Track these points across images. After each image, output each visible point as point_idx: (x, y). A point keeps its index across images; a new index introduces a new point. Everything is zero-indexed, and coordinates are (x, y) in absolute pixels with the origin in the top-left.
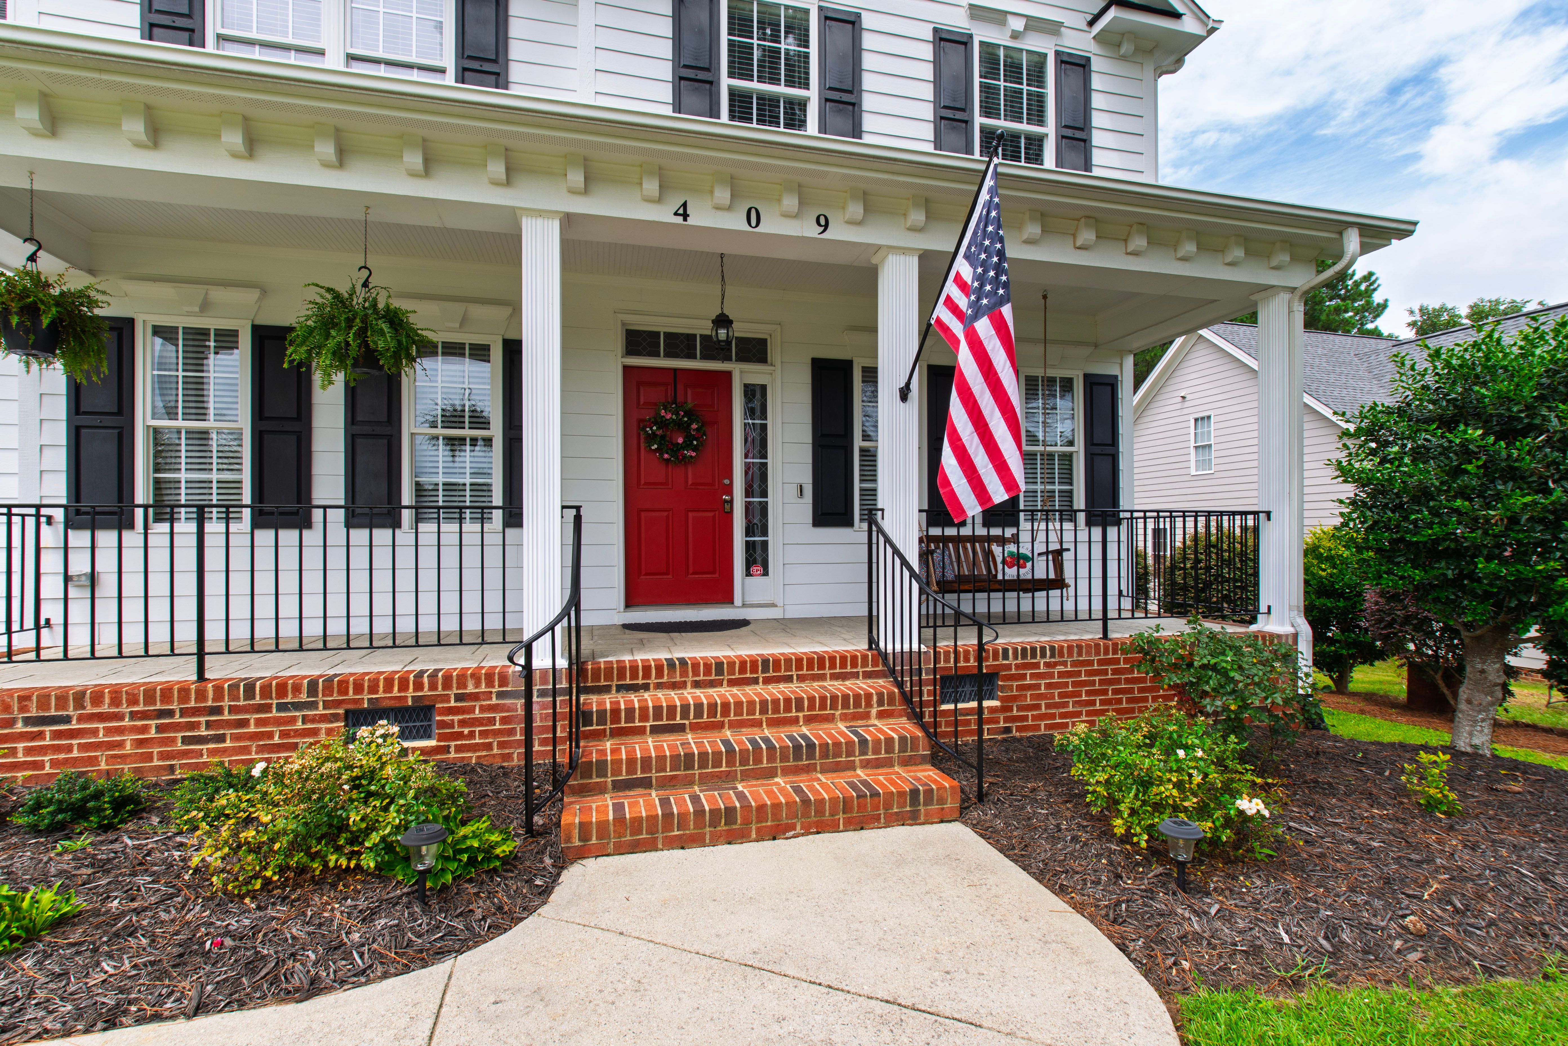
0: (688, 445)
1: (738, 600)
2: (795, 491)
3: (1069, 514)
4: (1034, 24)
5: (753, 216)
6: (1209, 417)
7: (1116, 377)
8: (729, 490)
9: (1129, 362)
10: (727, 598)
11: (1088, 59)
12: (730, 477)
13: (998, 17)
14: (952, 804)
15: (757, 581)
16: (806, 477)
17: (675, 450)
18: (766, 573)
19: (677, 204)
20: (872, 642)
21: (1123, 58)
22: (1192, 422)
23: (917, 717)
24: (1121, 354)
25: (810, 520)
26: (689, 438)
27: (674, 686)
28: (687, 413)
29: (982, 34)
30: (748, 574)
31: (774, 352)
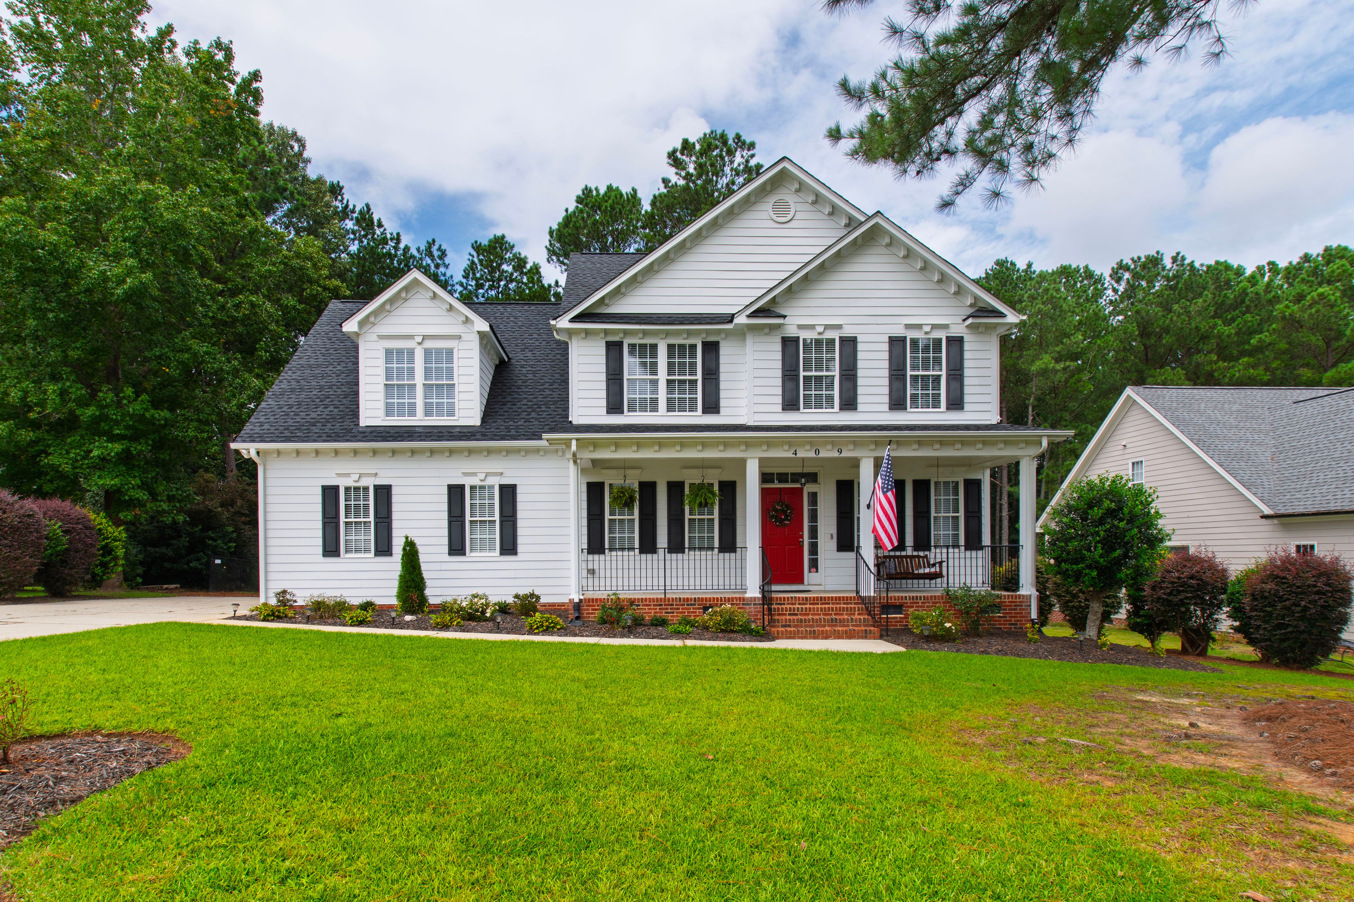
0: (786, 519)
1: (806, 582)
2: (829, 537)
3: (956, 546)
4: (934, 327)
5: (817, 451)
6: (1141, 462)
7: (980, 480)
8: (802, 537)
9: (988, 473)
10: (800, 580)
11: (962, 337)
12: (802, 531)
13: (919, 327)
14: (877, 634)
15: (813, 575)
16: (834, 530)
17: (781, 521)
18: (817, 571)
19: (793, 451)
20: (857, 592)
21: (981, 333)
22: (1130, 465)
23: (869, 614)
24: (983, 469)
25: (835, 548)
26: (786, 516)
27: (793, 604)
28: (786, 506)
29: (910, 335)
30: (810, 571)
31: (820, 478)
